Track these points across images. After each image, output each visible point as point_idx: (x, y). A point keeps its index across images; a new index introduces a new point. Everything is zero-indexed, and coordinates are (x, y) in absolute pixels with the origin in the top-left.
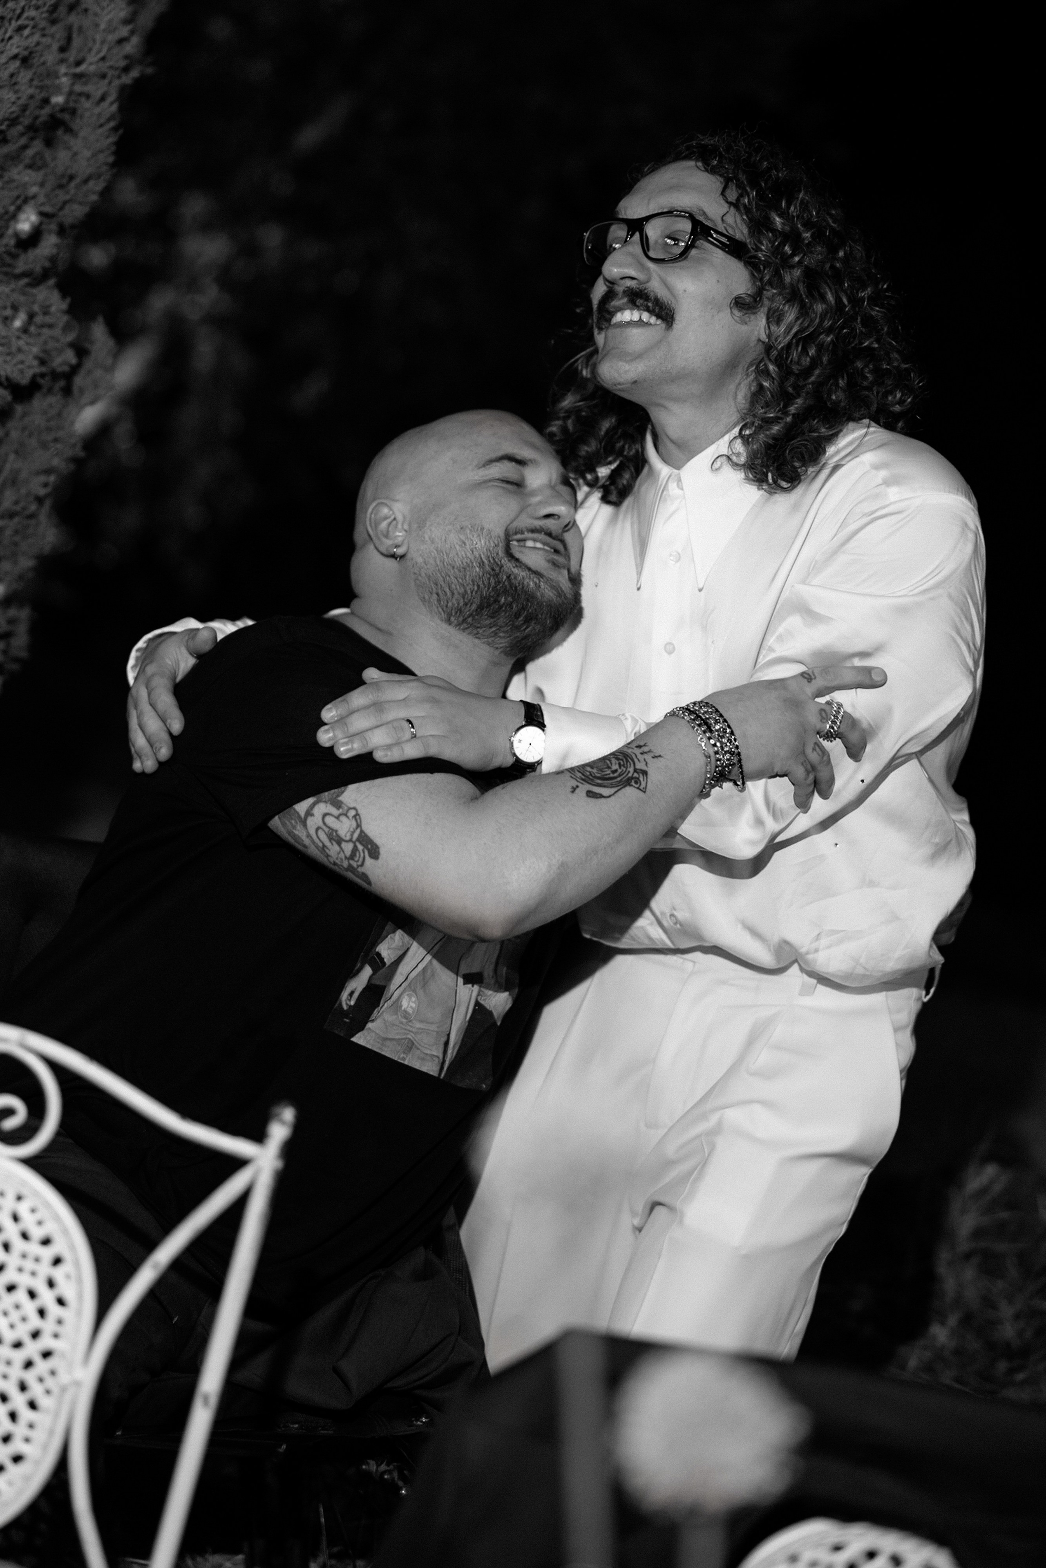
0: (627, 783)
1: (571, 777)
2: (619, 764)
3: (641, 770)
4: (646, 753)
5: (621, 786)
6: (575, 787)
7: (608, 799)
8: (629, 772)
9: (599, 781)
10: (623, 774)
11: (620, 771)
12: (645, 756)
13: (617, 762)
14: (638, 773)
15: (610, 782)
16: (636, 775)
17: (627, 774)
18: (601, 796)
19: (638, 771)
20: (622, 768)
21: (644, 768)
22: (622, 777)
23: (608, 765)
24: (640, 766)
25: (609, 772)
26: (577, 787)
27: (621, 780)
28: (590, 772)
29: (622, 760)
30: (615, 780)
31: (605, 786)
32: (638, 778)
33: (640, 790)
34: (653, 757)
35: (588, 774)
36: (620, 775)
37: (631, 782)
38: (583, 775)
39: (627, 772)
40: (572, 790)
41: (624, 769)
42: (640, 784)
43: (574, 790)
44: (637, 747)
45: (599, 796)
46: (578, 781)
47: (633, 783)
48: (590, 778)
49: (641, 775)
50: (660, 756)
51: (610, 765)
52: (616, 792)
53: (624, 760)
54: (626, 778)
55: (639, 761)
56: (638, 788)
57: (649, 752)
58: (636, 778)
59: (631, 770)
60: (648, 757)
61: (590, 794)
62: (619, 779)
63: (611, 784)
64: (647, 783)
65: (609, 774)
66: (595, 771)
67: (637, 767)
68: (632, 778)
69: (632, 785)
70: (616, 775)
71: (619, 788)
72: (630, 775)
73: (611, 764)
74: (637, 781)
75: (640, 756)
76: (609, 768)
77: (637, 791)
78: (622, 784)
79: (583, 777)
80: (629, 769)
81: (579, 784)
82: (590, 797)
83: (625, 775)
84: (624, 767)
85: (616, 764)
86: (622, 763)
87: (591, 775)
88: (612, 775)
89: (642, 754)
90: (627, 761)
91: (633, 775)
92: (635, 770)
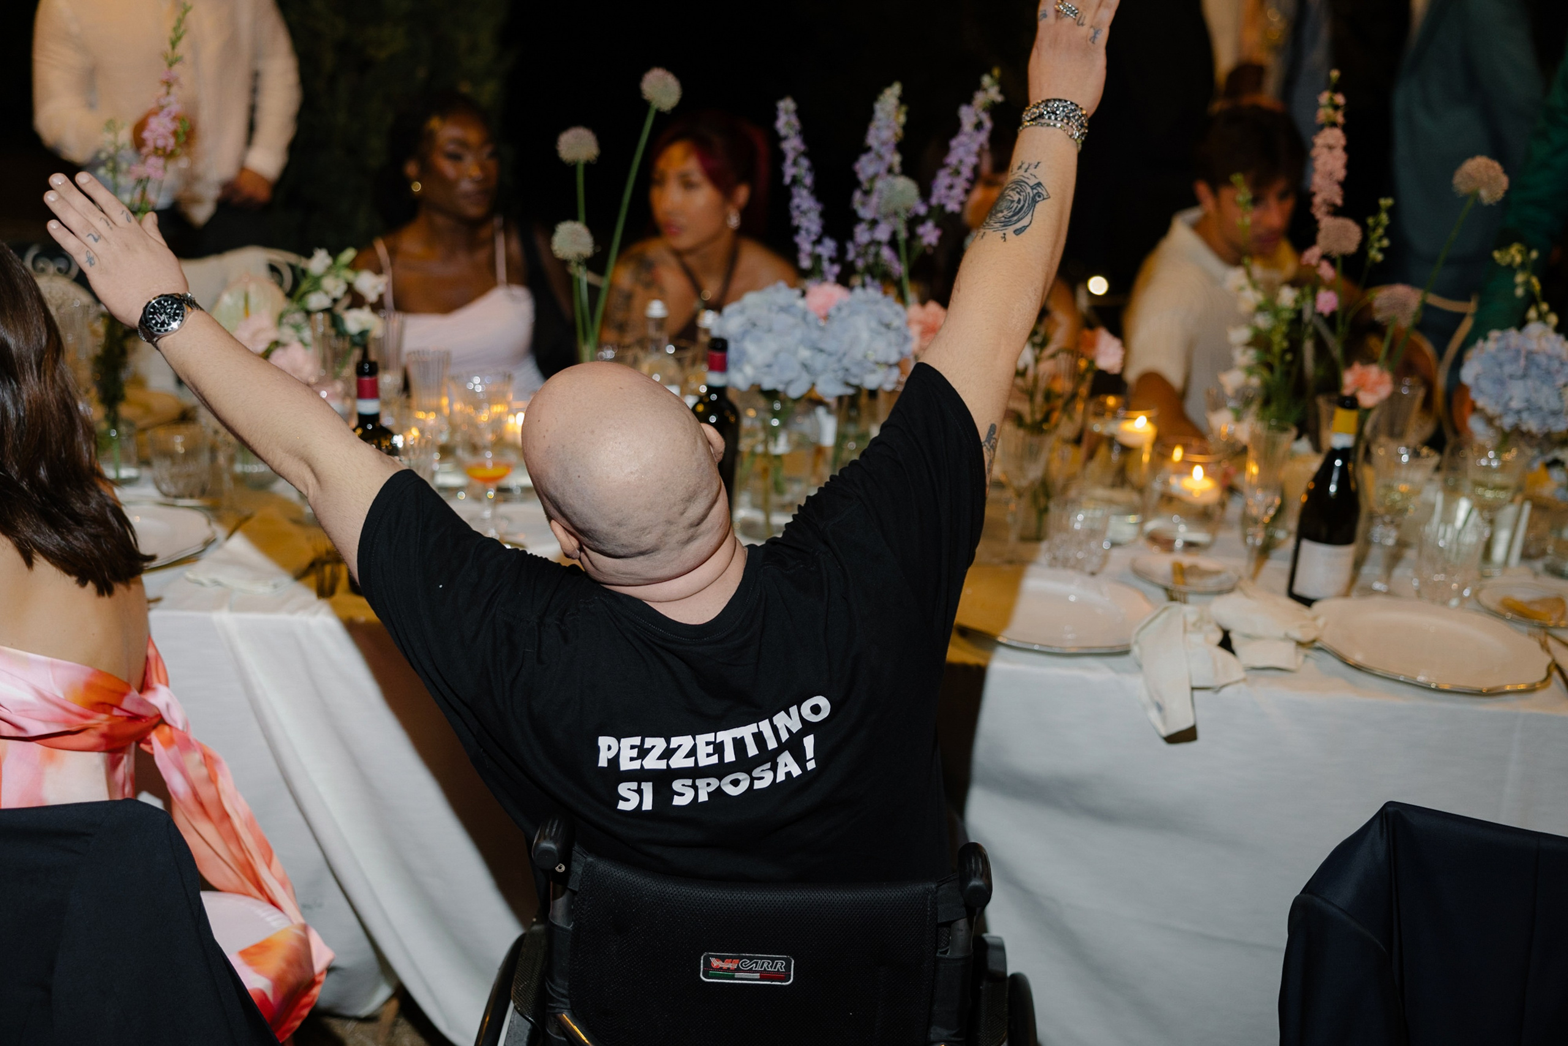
0: (1034, 202)
1: (994, 231)
2: (1017, 192)
3: (1035, 184)
4: (1028, 168)
5: (1033, 208)
6: (1003, 236)
7: (1030, 226)
8: (1029, 193)
9: (1015, 218)
10: (1026, 198)
11: (1022, 198)
12: (1029, 171)
13: (1015, 192)
14: (1035, 189)
15: (1022, 212)
16: (1035, 191)
17: (1029, 196)
18: (1025, 227)
19: (1034, 187)
20: (1022, 193)
21: (1036, 181)
22: (1027, 201)
23: (1009, 200)
24: (1032, 182)
25: (1016, 205)
26: (1005, 234)
27: (1028, 204)
28: (1003, 217)
29: (1017, 188)
30: (1025, 208)
31: (1022, 219)
32: (1038, 193)
34: (1035, 168)
35: (1003, 219)
36: (1025, 201)
37: (1036, 199)
38: (1001, 222)
39: (1027, 194)
40: (1003, 240)
41: (1024, 194)
42: (1043, 195)
43: (1004, 238)
44: (1018, 169)
45: (1023, 229)
46: (1002, 230)
47: (1038, 199)
48: (1007, 221)
49: (1038, 188)
50: (1039, 163)
51: (1011, 199)
52: (1032, 215)
53: (1019, 187)
54: (1031, 199)
55: (1028, 178)
56: (1044, 199)
57: (1029, 166)
58: (1036, 193)
59: (1029, 190)
60: (1032, 170)
61: (1018, 232)
62: (1026, 205)
63: (1025, 212)
64: (1046, 190)
65: (1017, 207)
66: (1005, 213)
67: (1031, 184)
68: (1034, 196)
69: (1039, 201)
70: (1022, 203)
71: (1032, 210)
72: (1031, 195)
73: (1011, 197)
74: (1039, 194)
75: (1026, 175)
76: (1013, 201)
77: (1045, 201)
78: (1032, 206)
79: (1002, 224)
80: (1027, 191)
81: (1004, 232)
82: (1019, 234)
84: (1023, 192)
85: (1015, 195)
86: (1019, 190)
87: (1006, 218)
88: (1020, 206)
89: (1025, 171)
90: (1021, 186)
91: (1033, 193)
92: (1032, 188)
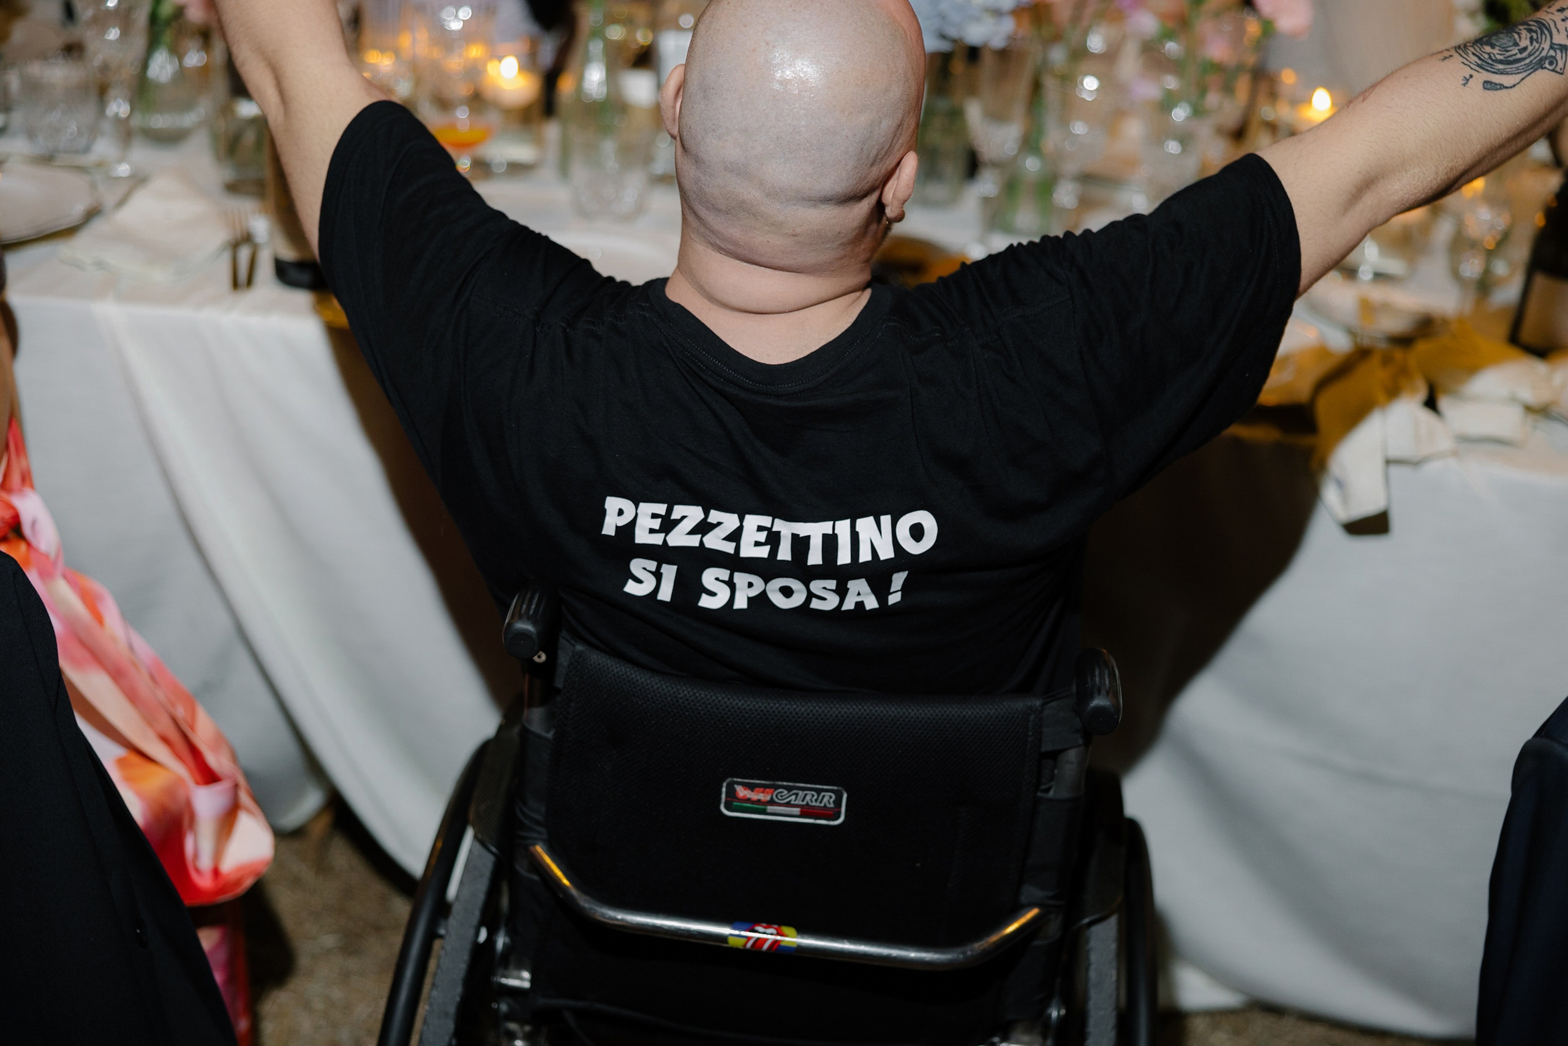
0: (1540, 65)
1: (1463, 63)
2: (1531, 38)
3: (1560, 45)
5: (1531, 71)
6: (1468, 77)
7: (1509, 90)
8: (1543, 49)
9: (1501, 67)
10: (1534, 53)
11: (1530, 48)
13: (1529, 35)
14: (1555, 50)
15: (1516, 66)
16: (1552, 53)
17: (1540, 54)
18: (1502, 87)
19: (1555, 46)
20: (1535, 43)
22: (1532, 58)
23: (1515, 40)
24: (1559, 39)
25: (1516, 52)
26: (1471, 76)
27: (1531, 61)
28: (1489, 54)
29: (1536, 32)
30: (1523, 63)
31: (1507, 74)
32: (1554, 57)
33: (1556, 72)
35: (1486, 56)
36: (1530, 55)
37: (1545, 63)
38: (1480, 59)
39: (1541, 49)
40: (1464, 82)
41: (1537, 46)
42: (1557, 64)
43: (1467, 80)
44: (1559, 11)
45: (1498, 87)
46: (1473, 69)
47: (1547, 65)
48: (1489, 63)
49: (1558, 52)
51: (1518, 40)
52: (1523, 79)
53: (1539, 32)
54: (1538, 58)
55: (1558, 31)
56: (1553, 70)
58: (1551, 57)
59: (1546, 46)
61: (1489, 85)
62: (1527, 61)
63: (1517, 68)
65: (1516, 54)
66: (1496, 51)
67: (1554, 41)
68: (1546, 58)
69: (1545, 68)
70: (1524, 55)
71: (1528, 72)
72: (1544, 54)
73: (1520, 38)
74: (1553, 61)
75: (1560, 25)
76: (1516, 44)
77: (1553, 74)
78: (1532, 68)
79: (1479, 62)
80: (1542, 46)
81: (1473, 73)
82: (1488, 89)
83: (1537, 53)
84: (1537, 42)
85: (1526, 39)
86: (1535, 37)
87: (1490, 58)
88: (1519, 56)
89: (1563, 20)
90: (1542, 33)
91: (1548, 53)
92: (1552, 47)
